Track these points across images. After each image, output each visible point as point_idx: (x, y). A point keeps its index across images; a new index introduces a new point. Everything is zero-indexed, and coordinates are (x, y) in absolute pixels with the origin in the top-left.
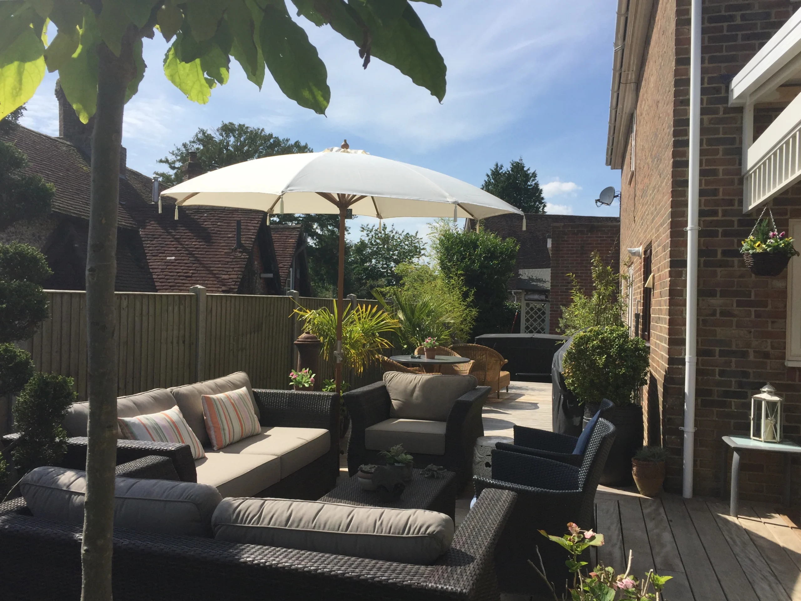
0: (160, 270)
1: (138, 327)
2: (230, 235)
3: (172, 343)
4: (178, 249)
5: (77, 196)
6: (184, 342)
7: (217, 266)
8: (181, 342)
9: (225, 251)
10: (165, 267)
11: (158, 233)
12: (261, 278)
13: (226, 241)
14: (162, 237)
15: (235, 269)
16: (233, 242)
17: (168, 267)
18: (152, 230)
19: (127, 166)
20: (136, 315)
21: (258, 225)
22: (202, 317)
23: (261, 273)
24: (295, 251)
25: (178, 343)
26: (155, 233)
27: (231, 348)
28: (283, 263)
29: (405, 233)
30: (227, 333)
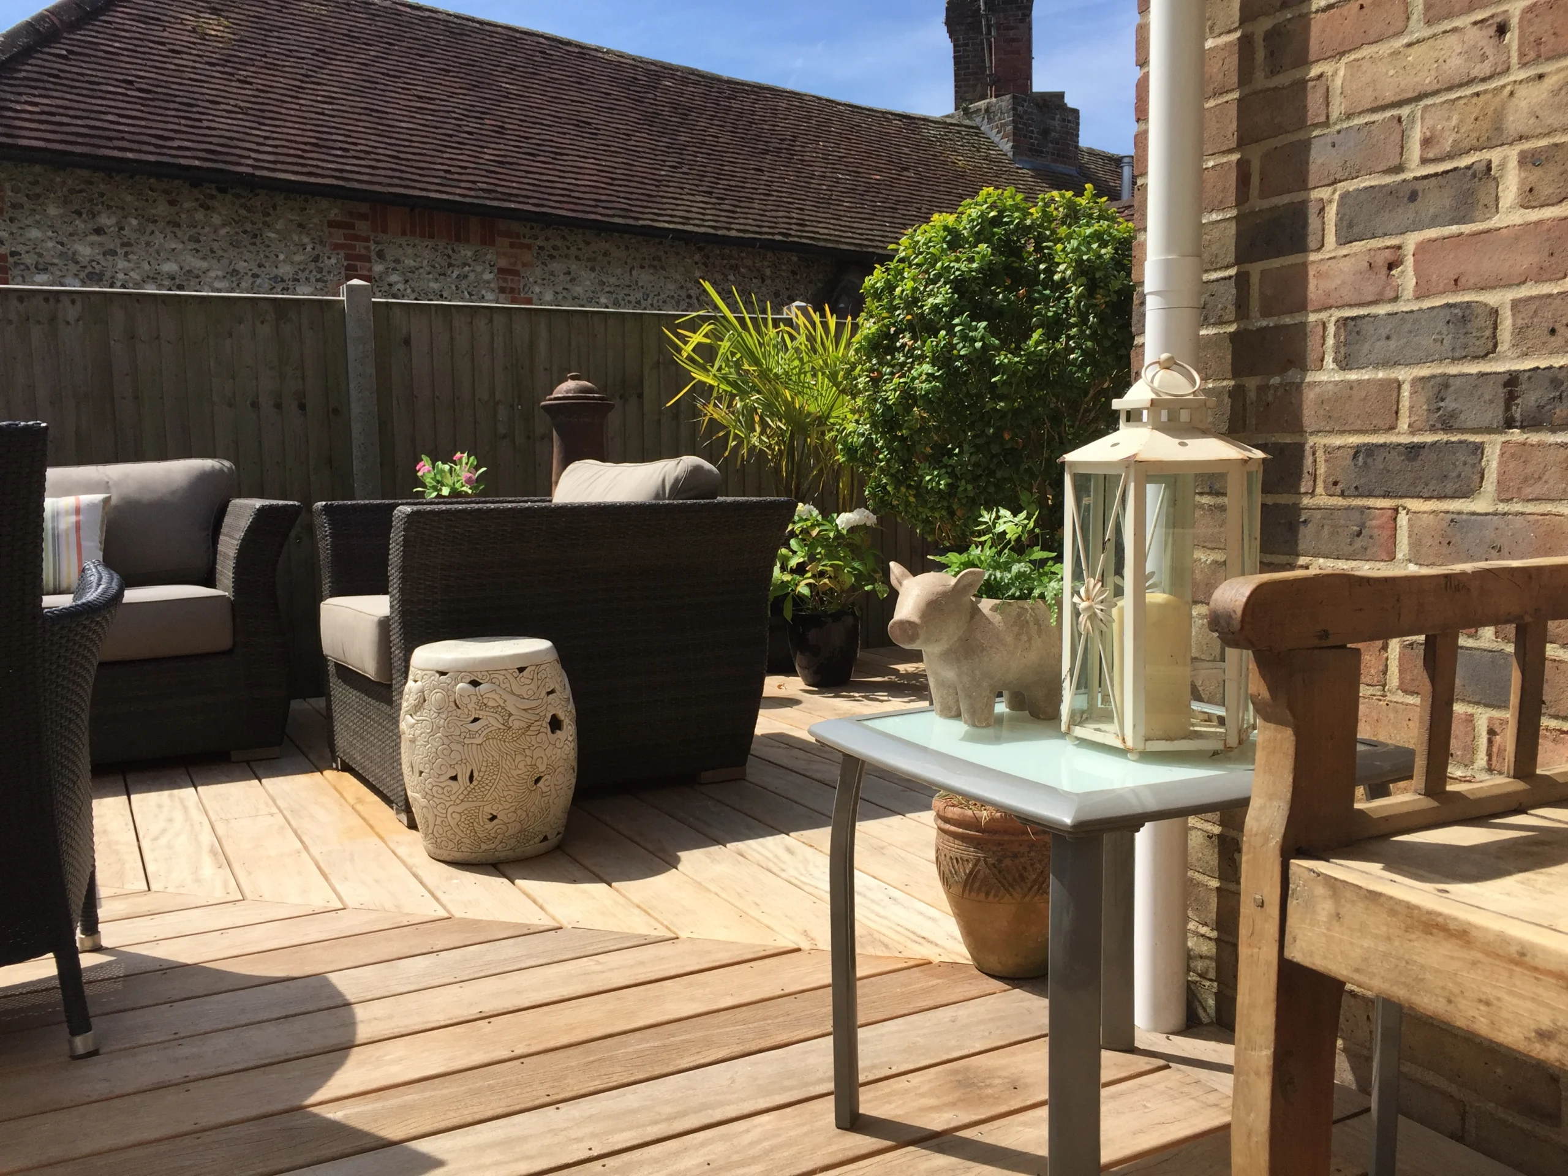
19: (1081, 144)
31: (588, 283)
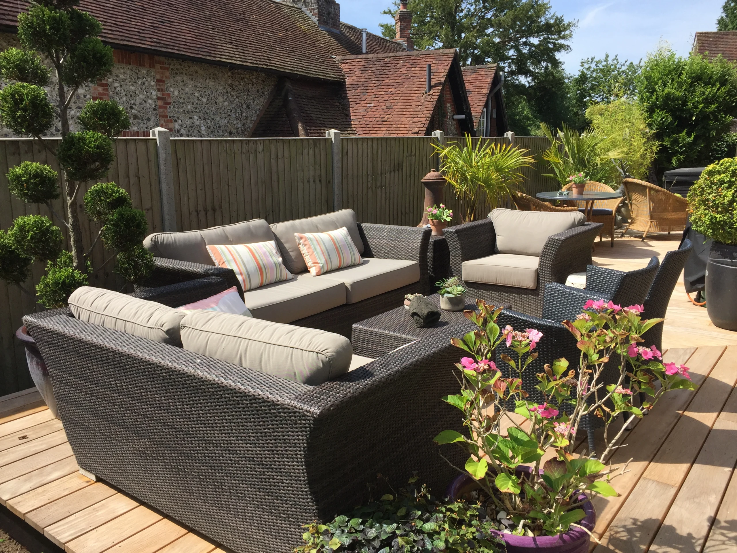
0: (360, 117)
1: (274, 168)
2: (421, 80)
3: (309, 182)
4: (377, 96)
5: (293, 54)
6: (320, 181)
7: (409, 110)
8: (317, 181)
9: (417, 95)
10: (365, 113)
11: (361, 83)
12: (453, 119)
13: (418, 86)
14: (364, 85)
15: (424, 112)
16: (424, 86)
17: (368, 114)
18: (356, 80)
19: (340, 20)
20: (272, 157)
21: (448, 67)
22: (336, 158)
23: (454, 115)
24: (490, 92)
25: (314, 181)
26: (358, 83)
27: (370, 185)
28: (478, 104)
29: (628, 63)
30: (365, 172)
31: (190, 86)
